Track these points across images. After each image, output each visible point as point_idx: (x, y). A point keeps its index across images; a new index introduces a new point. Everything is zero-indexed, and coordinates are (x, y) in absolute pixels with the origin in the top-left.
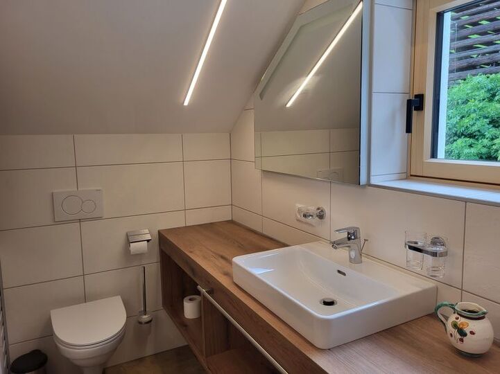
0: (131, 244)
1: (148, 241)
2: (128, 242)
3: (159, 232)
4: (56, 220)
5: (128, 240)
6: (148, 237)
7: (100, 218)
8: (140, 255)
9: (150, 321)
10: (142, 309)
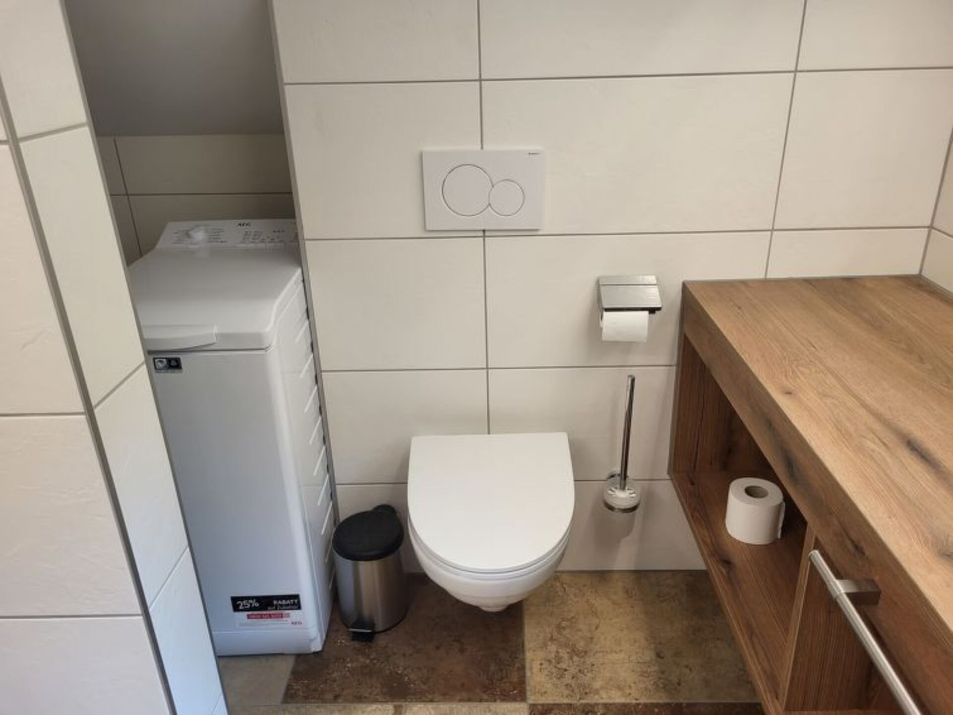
0: (606, 314)
1: (652, 311)
2: (600, 308)
3: (685, 287)
4: (428, 228)
5: (599, 299)
6: (653, 297)
7: (531, 233)
8: (626, 346)
9: (634, 508)
10: (618, 469)
